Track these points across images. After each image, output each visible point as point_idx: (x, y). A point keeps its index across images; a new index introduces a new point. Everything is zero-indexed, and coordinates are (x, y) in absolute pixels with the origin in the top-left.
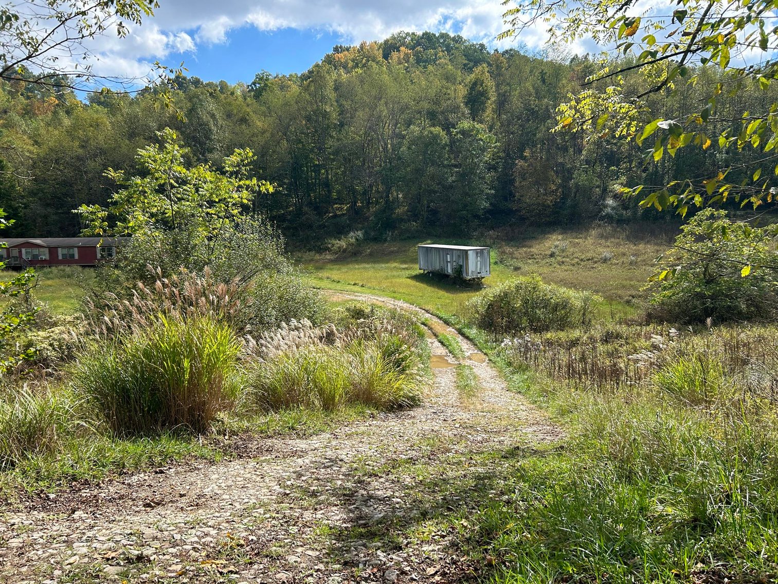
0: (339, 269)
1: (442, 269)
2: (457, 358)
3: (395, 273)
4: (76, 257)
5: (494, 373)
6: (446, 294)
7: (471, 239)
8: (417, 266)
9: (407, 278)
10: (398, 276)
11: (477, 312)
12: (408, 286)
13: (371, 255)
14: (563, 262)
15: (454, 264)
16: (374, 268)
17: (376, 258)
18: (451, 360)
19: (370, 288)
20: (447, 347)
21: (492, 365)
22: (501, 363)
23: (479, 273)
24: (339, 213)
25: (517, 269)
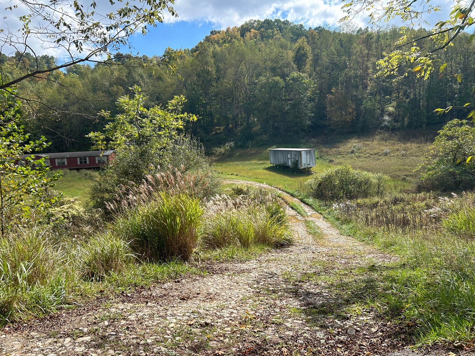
0: (221, 166)
1: (285, 163)
2: (304, 217)
3: (255, 167)
4: (66, 164)
5: (329, 225)
6: (289, 178)
7: (301, 144)
8: (269, 162)
9: (263, 169)
10: (258, 168)
11: (312, 188)
12: (265, 174)
13: (240, 156)
14: (360, 156)
15: (293, 160)
16: (242, 164)
17: (243, 158)
18: (299, 217)
19: (241, 176)
20: (296, 210)
21: (326, 220)
22: (332, 219)
23: (308, 165)
24: (218, 132)
25: (331, 161)
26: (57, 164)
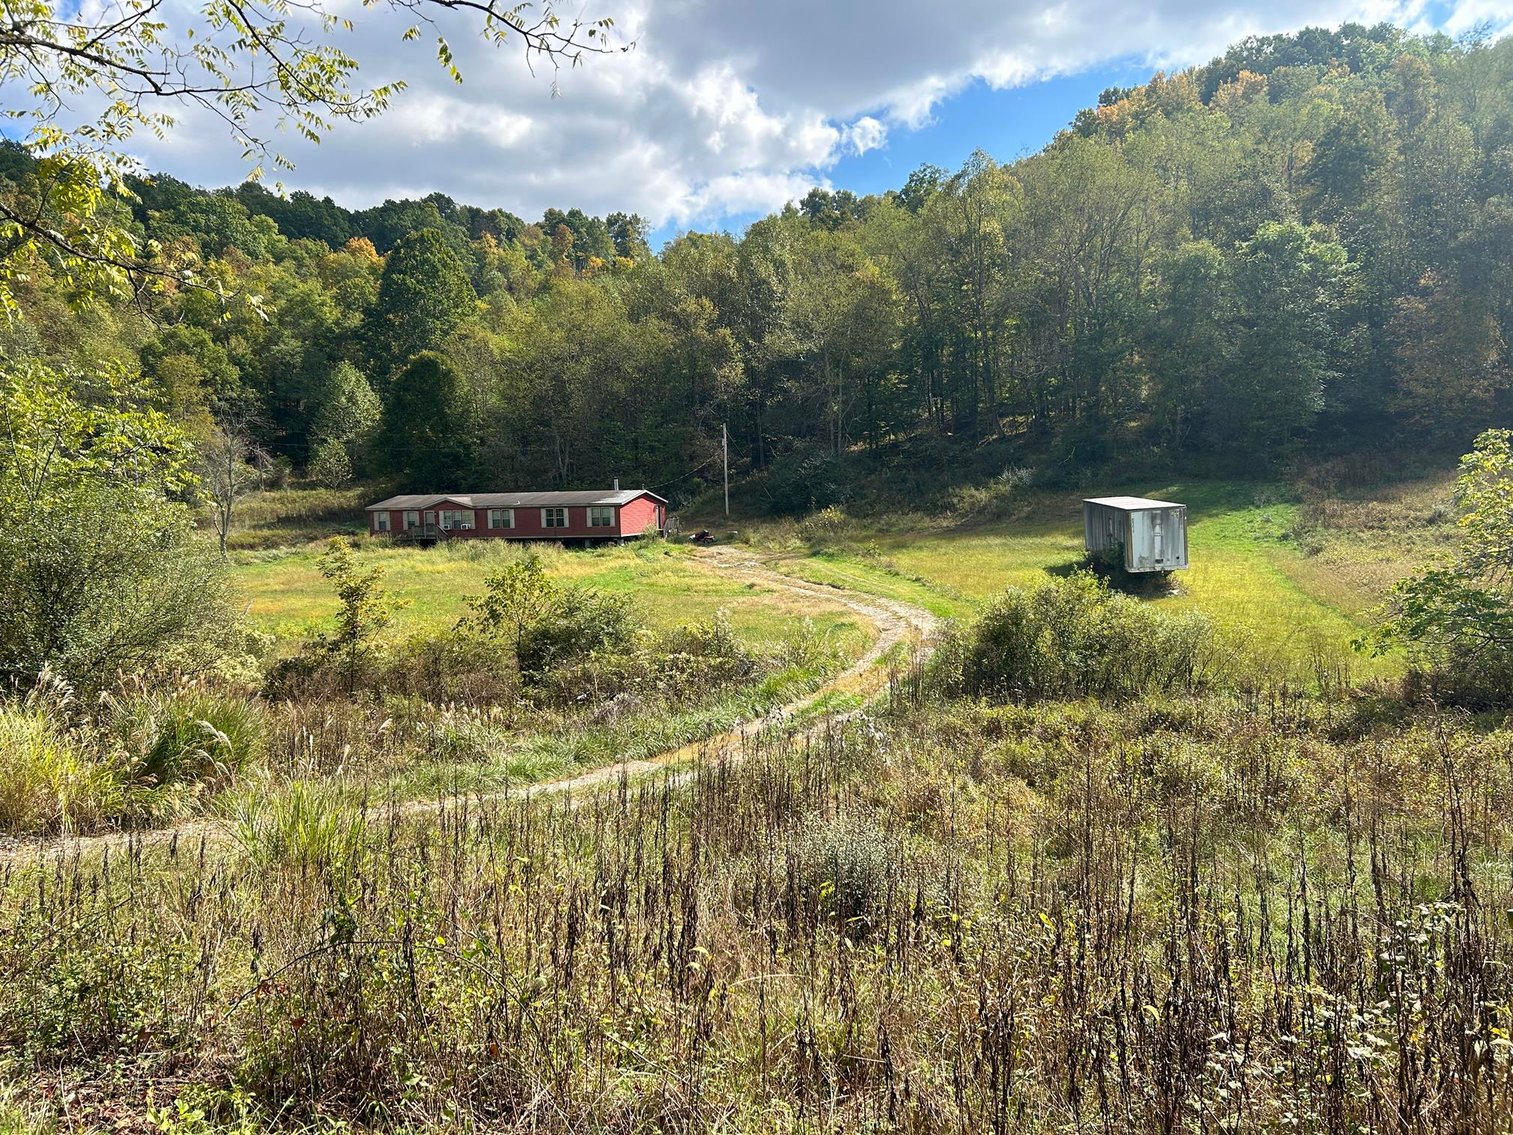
1: (1104, 551)
4: (513, 525)
13: (1028, 517)
15: (1113, 541)
23: (1158, 561)
26: (490, 526)
